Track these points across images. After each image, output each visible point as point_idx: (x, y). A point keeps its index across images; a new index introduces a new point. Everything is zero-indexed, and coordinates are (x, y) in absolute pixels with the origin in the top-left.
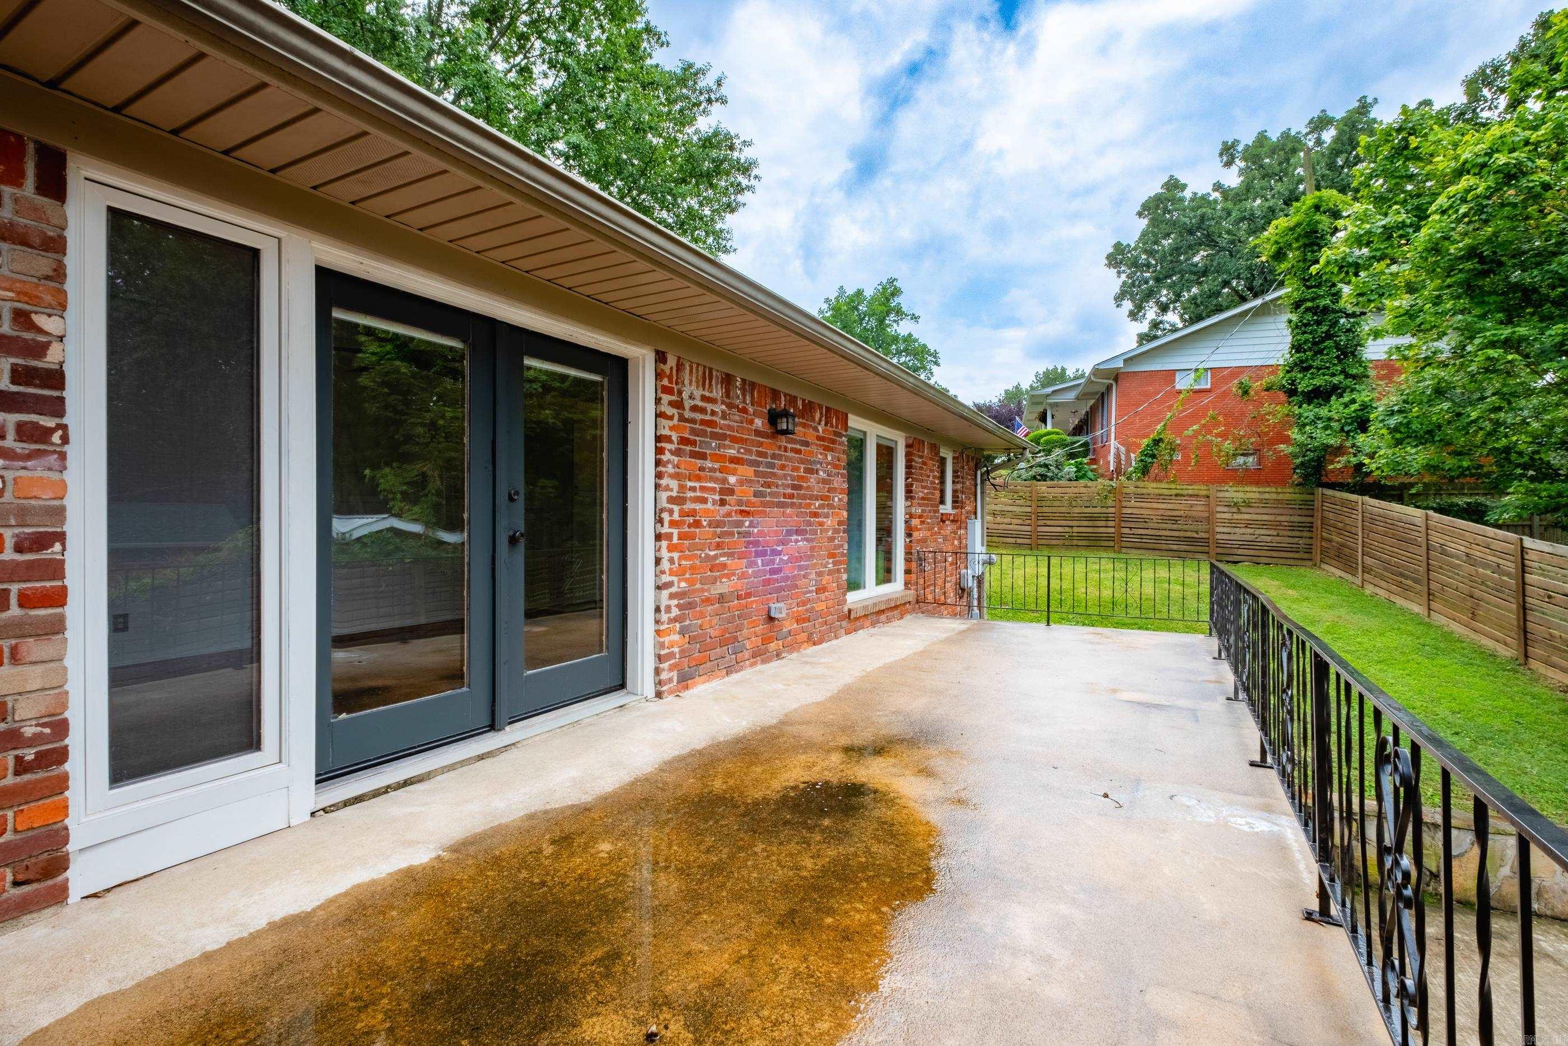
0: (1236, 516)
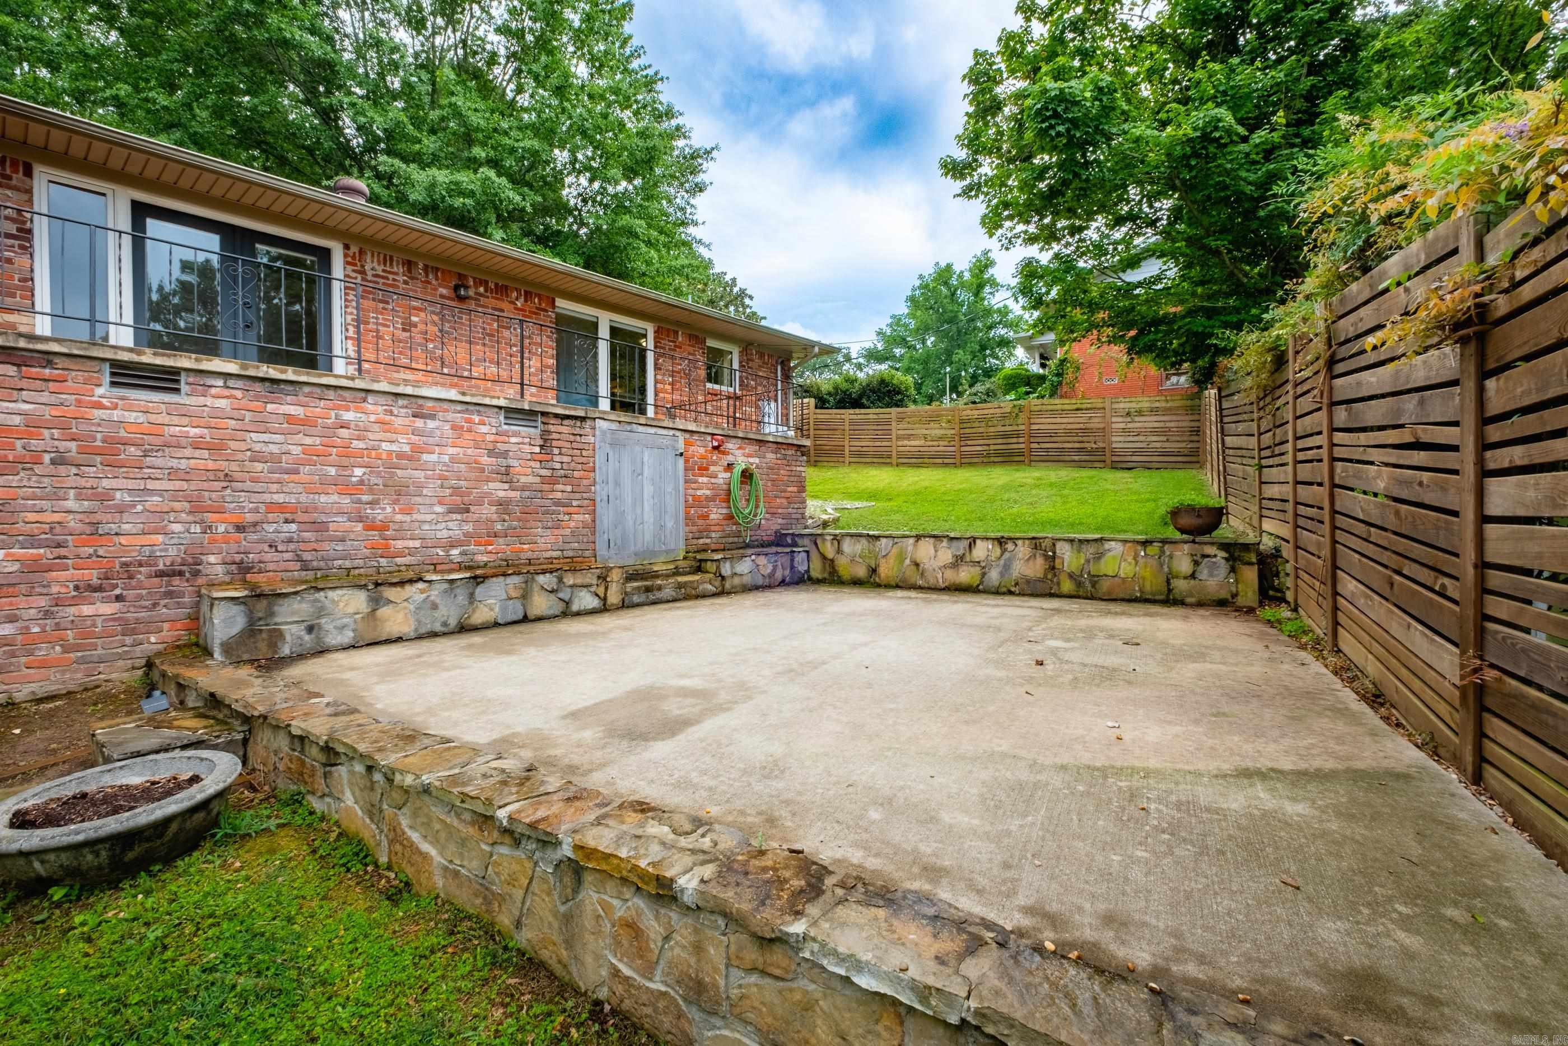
0: (1130, 425)
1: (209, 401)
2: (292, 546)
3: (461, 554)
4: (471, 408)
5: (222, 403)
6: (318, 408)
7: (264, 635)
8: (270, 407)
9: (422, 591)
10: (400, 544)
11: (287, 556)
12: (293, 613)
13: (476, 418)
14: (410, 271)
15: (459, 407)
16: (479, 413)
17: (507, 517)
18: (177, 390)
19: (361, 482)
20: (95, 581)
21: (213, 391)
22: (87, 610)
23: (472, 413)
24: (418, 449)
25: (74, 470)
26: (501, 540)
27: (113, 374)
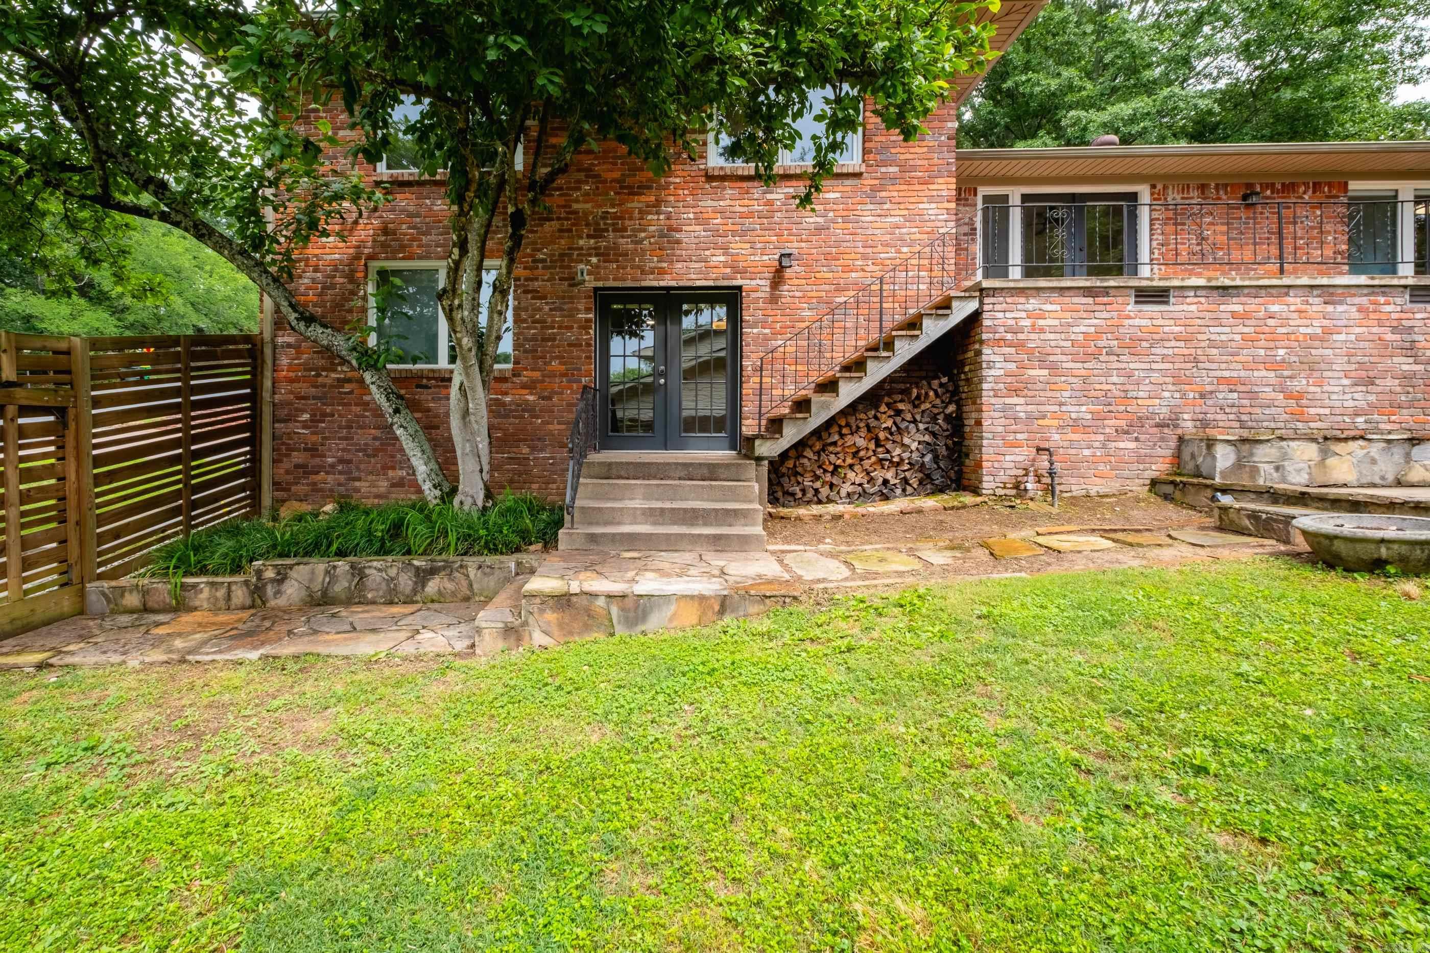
1: (1185, 307)
2: (1235, 410)
3: (1366, 422)
4: (1376, 290)
5: (1193, 308)
6: (1252, 304)
7: (1247, 469)
8: (1222, 307)
9: (1362, 448)
10: (1312, 411)
11: (1232, 417)
12: (1265, 455)
13: (1382, 300)
14: (1203, 193)
15: (1365, 291)
16: (1384, 294)
17: (1411, 390)
18: (1167, 303)
19: (1283, 361)
20: (1126, 428)
21: (1188, 300)
22: (1122, 445)
23: (1377, 294)
24: (1328, 332)
25: (1116, 358)
26: (1405, 411)
27: (1136, 296)
